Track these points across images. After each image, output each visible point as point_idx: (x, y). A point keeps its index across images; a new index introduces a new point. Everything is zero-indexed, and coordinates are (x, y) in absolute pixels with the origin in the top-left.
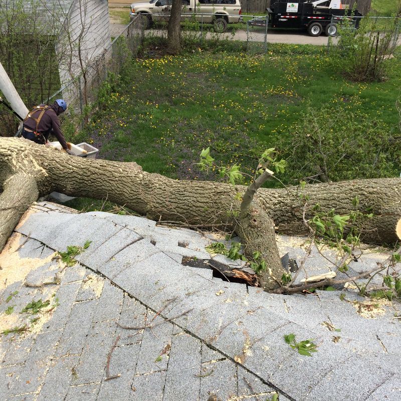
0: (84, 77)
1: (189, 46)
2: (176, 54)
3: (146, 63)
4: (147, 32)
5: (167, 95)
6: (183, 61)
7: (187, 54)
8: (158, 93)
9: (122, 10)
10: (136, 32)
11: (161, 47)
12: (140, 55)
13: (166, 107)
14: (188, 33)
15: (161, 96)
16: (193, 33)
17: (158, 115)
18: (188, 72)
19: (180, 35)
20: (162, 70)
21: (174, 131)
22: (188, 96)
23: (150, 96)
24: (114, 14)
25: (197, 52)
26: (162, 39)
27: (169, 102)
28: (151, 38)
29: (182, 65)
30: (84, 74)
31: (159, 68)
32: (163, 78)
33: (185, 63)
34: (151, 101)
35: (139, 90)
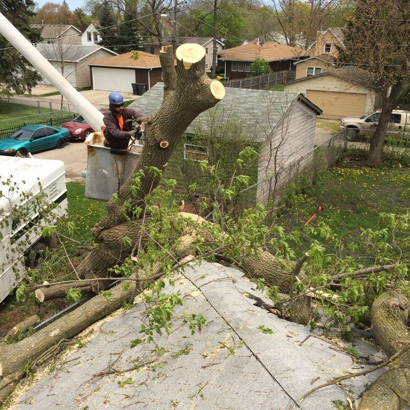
0: (276, 177)
1: (390, 161)
2: (374, 167)
3: (341, 172)
4: (350, 144)
5: (352, 203)
6: (379, 174)
7: (386, 168)
8: (345, 199)
9: (335, 122)
10: (339, 143)
11: (361, 158)
12: (338, 163)
13: (348, 214)
14: (391, 148)
15: (346, 203)
16: (396, 149)
17: (338, 220)
18: (381, 184)
19: (382, 150)
20: (355, 180)
21: (348, 237)
22: (374, 207)
23: (335, 201)
24: (326, 125)
25: (397, 167)
26: (363, 151)
27: (353, 209)
28: (354, 150)
29: (377, 178)
30: (277, 175)
31: (353, 178)
32: (354, 187)
33: (382, 176)
34: (335, 206)
35: (327, 195)
